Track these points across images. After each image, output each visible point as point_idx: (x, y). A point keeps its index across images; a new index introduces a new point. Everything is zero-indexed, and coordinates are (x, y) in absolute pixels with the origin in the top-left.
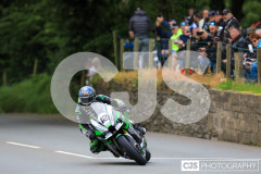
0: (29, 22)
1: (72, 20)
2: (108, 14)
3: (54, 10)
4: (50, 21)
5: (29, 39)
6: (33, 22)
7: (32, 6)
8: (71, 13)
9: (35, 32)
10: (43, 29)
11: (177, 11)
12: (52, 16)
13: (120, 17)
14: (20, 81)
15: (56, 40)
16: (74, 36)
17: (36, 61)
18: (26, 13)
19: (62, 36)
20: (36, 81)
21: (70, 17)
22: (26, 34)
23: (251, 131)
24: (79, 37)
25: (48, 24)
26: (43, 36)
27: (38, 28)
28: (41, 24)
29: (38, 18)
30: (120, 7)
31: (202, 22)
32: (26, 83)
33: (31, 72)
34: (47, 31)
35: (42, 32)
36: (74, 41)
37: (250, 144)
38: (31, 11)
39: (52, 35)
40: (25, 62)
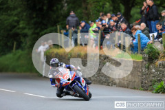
0: (11, 20)
1: (35, 19)
2: (55, 16)
3: (25, 14)
4: (23, 20)
5: (11, 30)
6: (13, 21)
7: (13, 12)
8: (34, 16)
9: (14, 27)
10: (19, 25)
11: (93, 14)
12: (24, 17)
13: (62, 17)
14: (6, 54)
15: (26, 31)
16: (36, 29)
17: (15, 43)
18: (9, 15)
19: (29, 29)
20: (15, 54)
21: (34, 18)
22: (9, 28)
23: (135, 82)
24: (39, 29)
25: (21, 22)
26: (19, 29)
27: (16, 24)
28: (18, 22)
29: (16, 18)
30: (62, 12)
31: (107, 20)
32: (9, 56)
33: (12, 49)
34: (21, 26)
35: (18, 27)
36: (36, 31)
37: (134, 88)
38: (12, 15)
39: (24, 28)
40: (9, 44)
